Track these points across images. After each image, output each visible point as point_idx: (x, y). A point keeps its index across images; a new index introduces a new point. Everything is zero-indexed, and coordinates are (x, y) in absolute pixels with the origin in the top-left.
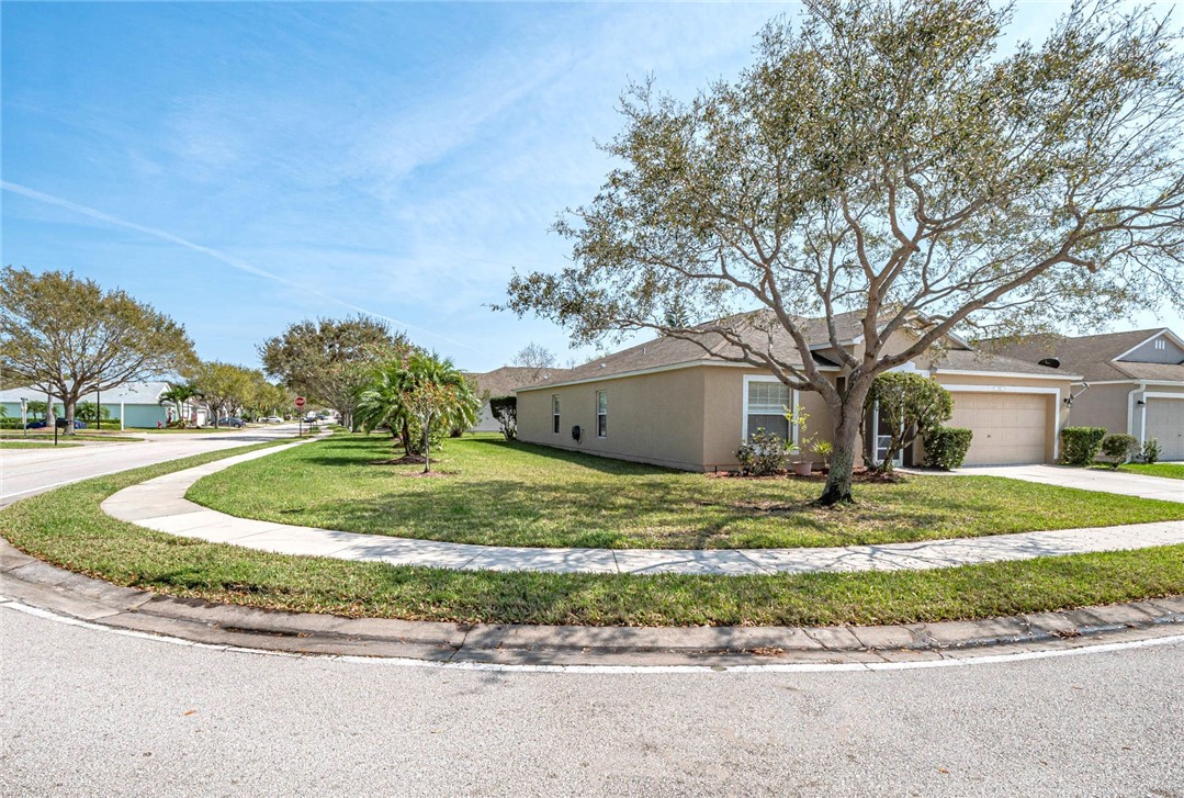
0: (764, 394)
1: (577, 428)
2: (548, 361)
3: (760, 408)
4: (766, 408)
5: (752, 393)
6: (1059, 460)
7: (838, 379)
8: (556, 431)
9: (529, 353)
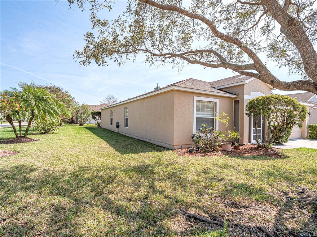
0: (203, 107)
1: (118, 123)
2: (116, 101)
3: (201, 114)
4: (204, 114)
5: (198, 107)
6: (307, 137)
7: (235, 101)
8: (112, 124)
9: (109, 98)
